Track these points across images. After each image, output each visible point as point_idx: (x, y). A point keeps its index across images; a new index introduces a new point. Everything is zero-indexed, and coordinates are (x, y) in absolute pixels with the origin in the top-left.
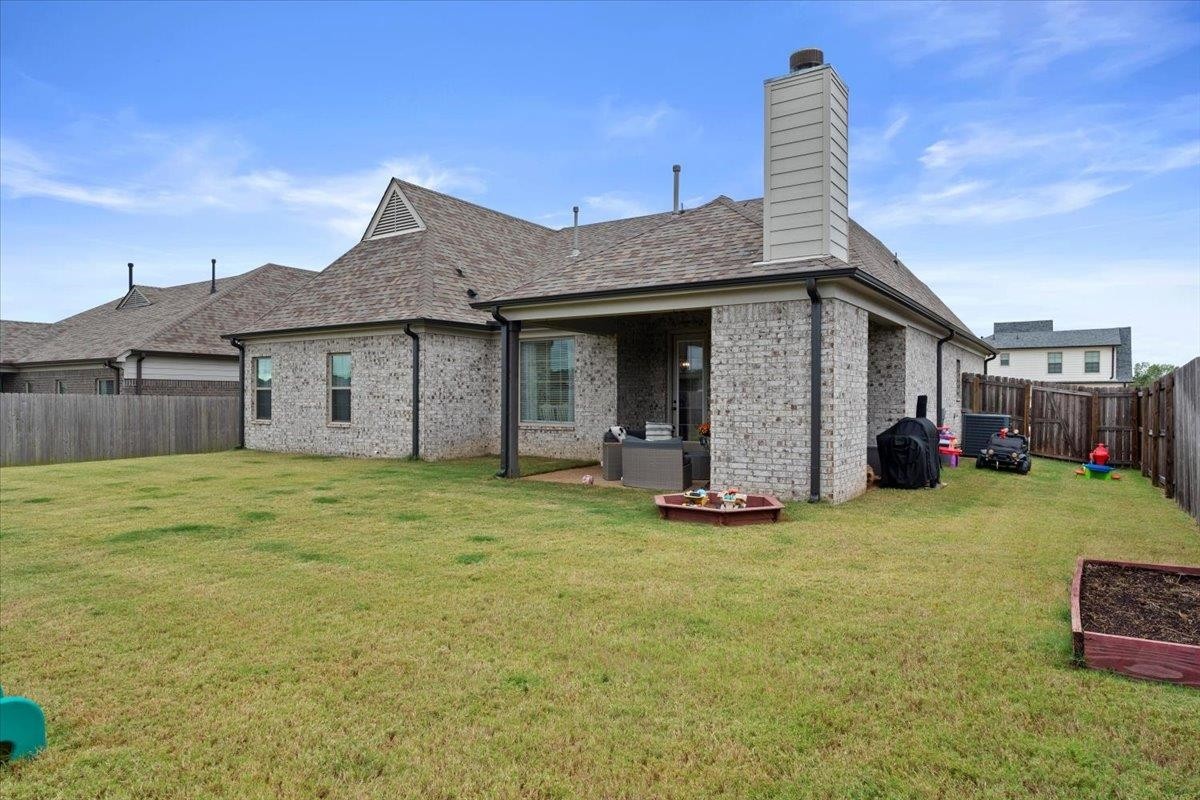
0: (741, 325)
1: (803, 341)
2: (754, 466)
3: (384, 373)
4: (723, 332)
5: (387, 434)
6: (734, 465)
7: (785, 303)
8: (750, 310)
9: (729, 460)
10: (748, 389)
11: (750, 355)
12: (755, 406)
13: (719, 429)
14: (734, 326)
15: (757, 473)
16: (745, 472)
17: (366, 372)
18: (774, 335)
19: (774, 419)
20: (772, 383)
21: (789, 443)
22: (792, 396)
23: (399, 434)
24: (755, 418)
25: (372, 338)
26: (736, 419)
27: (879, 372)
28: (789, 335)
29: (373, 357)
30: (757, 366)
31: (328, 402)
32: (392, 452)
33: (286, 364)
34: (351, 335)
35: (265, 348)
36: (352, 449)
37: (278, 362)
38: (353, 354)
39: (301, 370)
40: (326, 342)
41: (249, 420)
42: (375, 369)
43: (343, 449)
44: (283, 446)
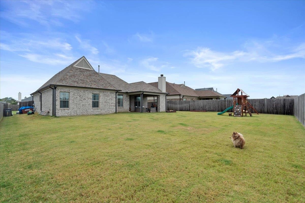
3: (108, 98)
5: (109, 109)
7: (164, 95)
9: (161, 109)
17: (104, 98)
23: (112, 109)
25: (105, 92)
29: (106, 95)
31: (91, 104)
32: (110, 113)
33: (76, 94)
34: (100, 91)
35: (66, 90)
36: (100, 113)
37: (73, 94)
38: (100, 94)
39: (83, 96)
40: (92, 91)
41: (58, 108)
42: (106, 98)
43: (97, 113)
44: (75, 114)
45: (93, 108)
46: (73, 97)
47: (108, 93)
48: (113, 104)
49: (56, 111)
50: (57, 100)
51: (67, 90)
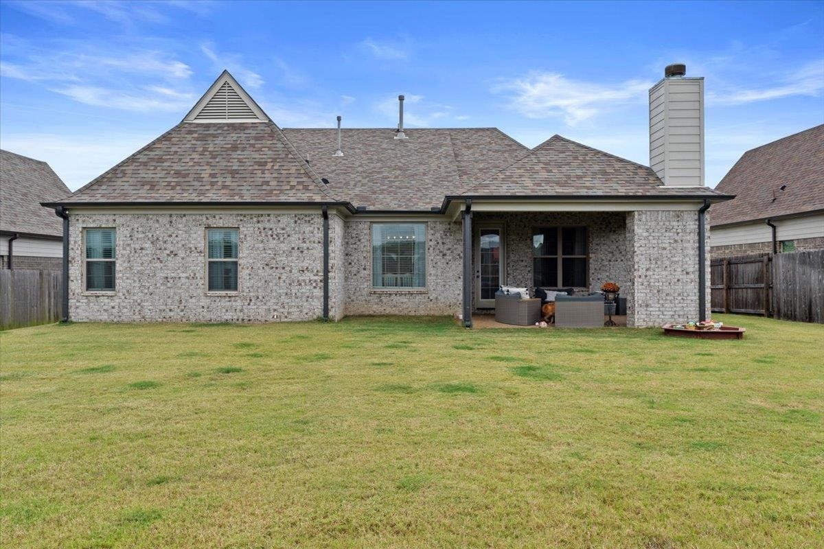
0: (654, 223)
1: (692, 234)
2: (663, 309)
3: (284, 247)
4: (642, 227)
5: (286, 301)
6: (651, 309)
7: (682, 211)
8: (660, 215)
9: (647, 306)
10: (659, 263)
11: (660, 241)
12: (664, 273)
13: (640, 287)
14: (649, 224)
15: (665, 313)
16: (657, 313)
17: (261, 245)
18: (675, 230)
19: (676, 280)
20: (674, 259)
21: (685, 294)
22: (686, 266)
23: (304, 299)
24: (664, 280)
25: (269, 215)
26: (652, 280)
27: (621, 253)
28: (684, 231)
29: (270, 232)
30: (664, 249)
31: (202, 273)
32: (295, 316)
33: (141, 236)
34: (240, 212)
35: (104, 218)
36: (241, 315)
37: (127, 233)
38: (242, 229)
39: (165, 242)
40: (204, 217)
41: (77, 291)
42: (272, 243)
43: (228, 316)
44: (137, 317)
45: (211, 293)
46: (129, 245)
47: (286, 219)
48: (308, 276)
49: (71, 301)
50: (73, 258)
51: (108, 221)
